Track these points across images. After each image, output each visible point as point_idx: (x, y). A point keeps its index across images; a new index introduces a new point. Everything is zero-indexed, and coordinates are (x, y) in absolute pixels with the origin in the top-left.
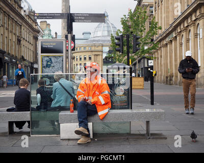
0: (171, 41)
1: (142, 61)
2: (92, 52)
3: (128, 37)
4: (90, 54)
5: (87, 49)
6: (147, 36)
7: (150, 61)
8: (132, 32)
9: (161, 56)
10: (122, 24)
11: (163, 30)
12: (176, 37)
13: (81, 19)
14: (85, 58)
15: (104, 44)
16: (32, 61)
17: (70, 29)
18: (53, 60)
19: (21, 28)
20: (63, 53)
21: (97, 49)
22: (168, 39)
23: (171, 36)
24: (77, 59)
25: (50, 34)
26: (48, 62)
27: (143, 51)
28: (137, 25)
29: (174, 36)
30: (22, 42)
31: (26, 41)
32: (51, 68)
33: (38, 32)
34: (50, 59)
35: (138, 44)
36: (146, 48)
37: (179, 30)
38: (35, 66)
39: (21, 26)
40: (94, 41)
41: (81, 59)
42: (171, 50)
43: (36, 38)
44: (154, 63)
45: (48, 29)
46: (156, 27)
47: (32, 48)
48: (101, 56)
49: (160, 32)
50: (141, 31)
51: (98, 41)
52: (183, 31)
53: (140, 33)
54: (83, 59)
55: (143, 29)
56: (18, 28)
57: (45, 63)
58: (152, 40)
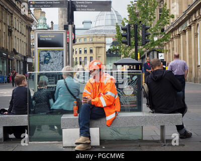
0: (185, 31)
1: (151, 54)
2: (93, 43)
3: (136, 27)
4: (91, 46)
5: (88, 40)
6: (157, 26)
7: (160, 54)
8: (140, 22)
9: (173, 49)
10: (129, 12)
11: (175, 18)
12: (190, 26)
13: (83, 8)
14: (85, 51)
15: (108, 34)
16: (25, 55)
17: (71, 19)
18: (52, 54)
19: (12, 17)
20: (63, 47)
21: (99, 40)
22: (180, 29)
23: (184, 26)
24: (76, 52)
25: (45, 24)
26: (46, 57)
27: (153, 43)
28: (146, 13)
29: (188, 25)
30: (13, 33)
31: (18, 31)
32: (49, 64)
33: (32, 21)
34: (49, 54)
35: (147, 35)
36: (156, 39)
37: (194, 19)
38: (29, 60)
39: (12, 14)
40: (96, 31)
41: (80, 52)
42: (184, 41)
43: (29, 29)
44: (165, 57)
45: (43, 18)
46: (168, 15)
47: (25, 40)
48: (103, 49)
49: (171, 20)
50: (151, 20)
51: (100, 31)
52: (199, 19)
53: (149, 22)
54: (83, 52)
55: (152, 17)
56: (8, 17)
57: (42, 59)
58: (163, 30)
